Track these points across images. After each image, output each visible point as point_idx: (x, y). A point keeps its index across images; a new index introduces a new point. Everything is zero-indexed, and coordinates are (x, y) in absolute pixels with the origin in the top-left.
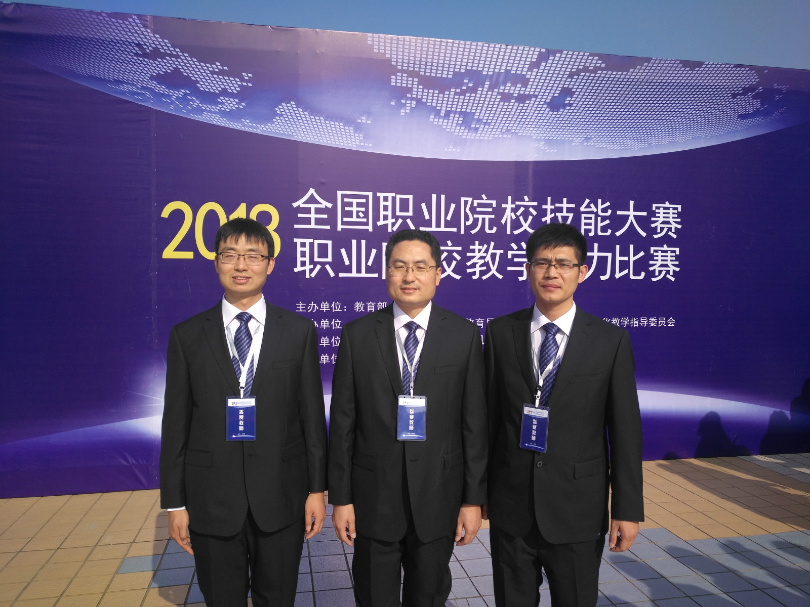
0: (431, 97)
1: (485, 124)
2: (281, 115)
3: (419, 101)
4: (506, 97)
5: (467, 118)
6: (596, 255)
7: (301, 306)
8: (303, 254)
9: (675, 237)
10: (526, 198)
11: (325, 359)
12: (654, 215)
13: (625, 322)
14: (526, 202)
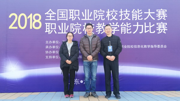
6: (138, 26)
7: (47, 42)
8: (48, 27)
9: (165, 19)
10: (114, 10)
11: (54, 57)
12: (157, 13)
13: (149, 46)
14: (114, 11)
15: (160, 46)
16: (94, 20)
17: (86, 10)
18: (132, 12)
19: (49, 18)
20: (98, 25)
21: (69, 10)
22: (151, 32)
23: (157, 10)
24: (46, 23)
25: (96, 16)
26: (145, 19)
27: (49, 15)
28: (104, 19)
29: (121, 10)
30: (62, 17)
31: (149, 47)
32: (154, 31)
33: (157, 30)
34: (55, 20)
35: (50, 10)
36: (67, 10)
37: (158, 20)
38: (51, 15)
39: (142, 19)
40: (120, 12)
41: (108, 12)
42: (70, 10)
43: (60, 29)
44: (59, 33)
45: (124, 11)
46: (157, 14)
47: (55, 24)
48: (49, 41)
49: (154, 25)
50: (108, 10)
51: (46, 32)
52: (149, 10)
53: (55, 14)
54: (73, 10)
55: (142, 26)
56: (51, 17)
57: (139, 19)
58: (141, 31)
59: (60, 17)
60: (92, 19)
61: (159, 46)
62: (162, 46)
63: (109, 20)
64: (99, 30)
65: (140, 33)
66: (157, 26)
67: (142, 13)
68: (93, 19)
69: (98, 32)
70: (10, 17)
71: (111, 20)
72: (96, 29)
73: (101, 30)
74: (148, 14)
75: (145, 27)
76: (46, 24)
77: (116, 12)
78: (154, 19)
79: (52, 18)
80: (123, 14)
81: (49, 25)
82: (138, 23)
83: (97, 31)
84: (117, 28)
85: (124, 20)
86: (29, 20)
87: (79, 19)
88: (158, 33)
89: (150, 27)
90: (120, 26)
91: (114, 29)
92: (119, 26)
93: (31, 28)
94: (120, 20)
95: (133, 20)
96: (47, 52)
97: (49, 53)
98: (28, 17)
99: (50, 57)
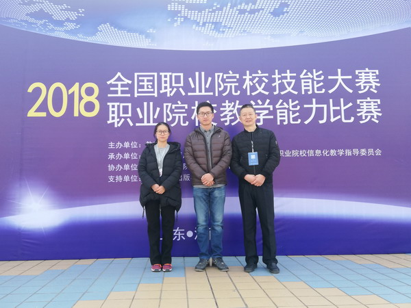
0: (193, 15)
1: (229, 28)
2: (101, 31)
3: (186, 18)
4: (242, 12)
5: (217, 26)
6: (314, 106)
7: (111, 145)
8: (113, 112)
9: (376, 92)
10: (259, 72)
11: (127, 178)
12: (357, 77)
13: (341, 152)
14: (260, 74)
15: (367, 151)
16: (217, 95)
17: (197, 74)
18: (302, 76)
19: (116, 92)
20: (225, 107)
21: (161, 74)
22: (344, 121)
23: (357, 72)
24: (108, 104)
25: (219, 86)
26: (330, 92)
27: (116, 86)
28: (239, 92)
29: (277, 71)
30: (146, 90)
31: (341, 154)
32: (352, 119)
33: (359, 115)
34: (129, 95)
35: (119, 74)
36: (156, 74)
37: (360, 92)
38: (119, 86)
39: (324, 90)
40: (273, 76)
41: (248, 77)
42: (163, 74)
43: (141, 117)
44: (137, 124)
45: (283, 75)
46: (357, 80)
47: (130, 105)
48: (116, 142)
49: (350, 104)
50: (248, 72)
51: (109, 122)
52: (339, 71)
53: (130, 82)
54: (168, 74)
55: (325, 106)
56: (119, 89)
57: (316, 92)
58: (323, 119)
59: (140, 90)
60: (212, 94)
61: (363, 150)
62: (371, 151)
63: (248, 94)
64: (228, 116)
65: (321, 122)
66: (359, 107)
67: (323, 77)
68: (214, 93)
69: (226, 121)
70: (30, 90)
71: (253, 94)
72: (222, 115)
73: (233, 118)
74: (337, 79)
75: (332, 108)
76: (110, 104)
77: (265, 77)
78: (351, 91)
79: (123, 92)
80: (280, 81)
81: (116, 107)
82: (314, 100)
83: (222, 120)
84: (267, 112)
85: (282, 93)
86: (71, 97)
87: (184, 94)
88: (361, 122)
89: (343, 108)
90: (274, 108)
91: (261, 115)
92: (271, 107)
93: (76, 114)
94: (275, 93)
95: (303, 93)
96: (111, 167)
97: (115, 169)
98: (70, 91)
99: (119, 178)
